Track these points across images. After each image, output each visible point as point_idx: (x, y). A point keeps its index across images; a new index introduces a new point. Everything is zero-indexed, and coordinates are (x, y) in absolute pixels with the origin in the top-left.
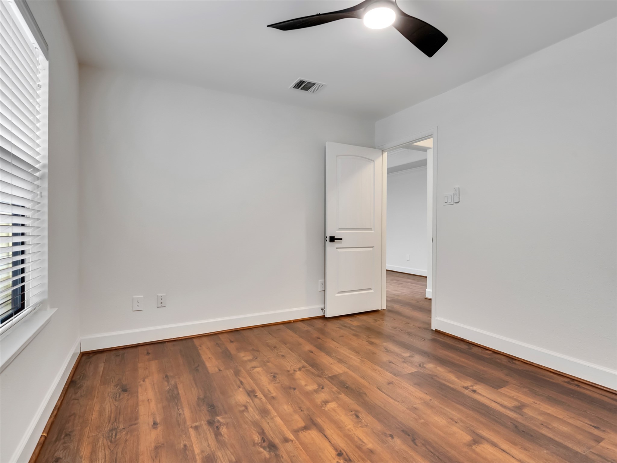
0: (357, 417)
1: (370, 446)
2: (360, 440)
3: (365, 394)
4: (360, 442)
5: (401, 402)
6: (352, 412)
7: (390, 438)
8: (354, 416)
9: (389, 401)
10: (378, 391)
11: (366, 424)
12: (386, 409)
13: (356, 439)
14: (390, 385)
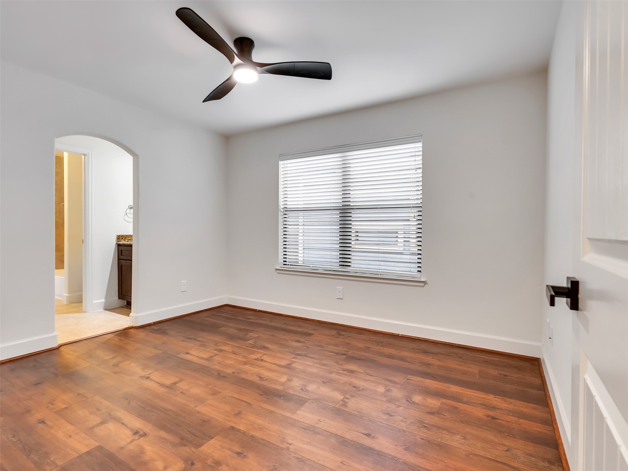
0: (260, 377)
1: (246, 366)
2: (253, 367)
3: (261, 395)
4: (253, 366)
5: (226, 396)
6: (266, 379)
7: (234, 372)
8: (262, 377)
9: (238, 394)
10: (249, 401)
11: (252, 375)
12: (239, 387)
13: (256, 367)
14: (238, 412)
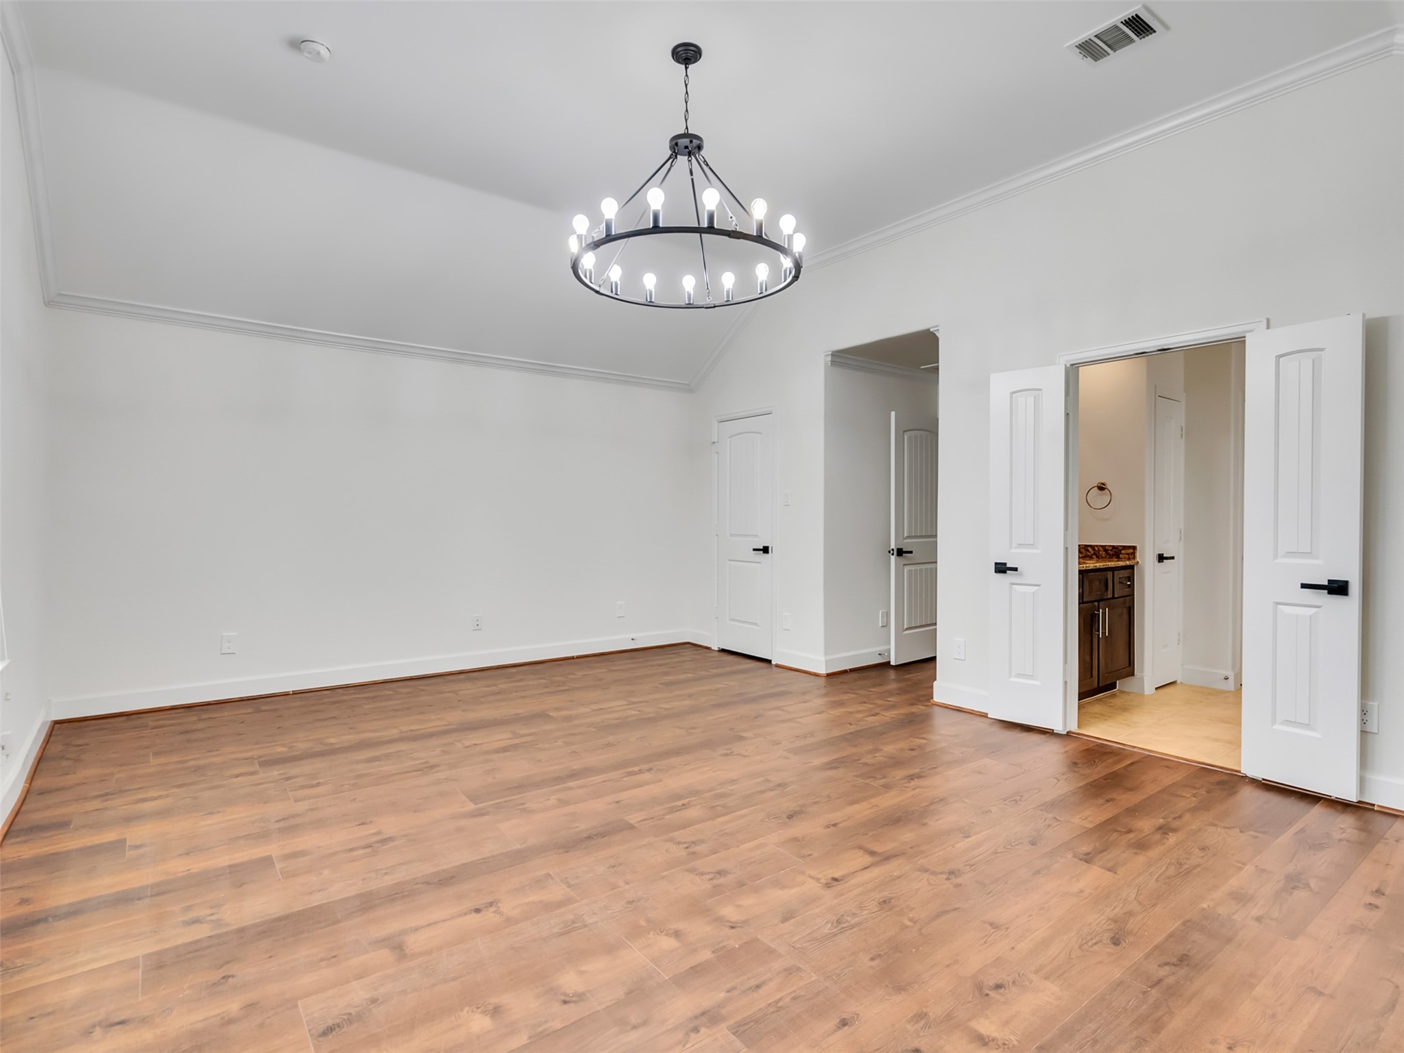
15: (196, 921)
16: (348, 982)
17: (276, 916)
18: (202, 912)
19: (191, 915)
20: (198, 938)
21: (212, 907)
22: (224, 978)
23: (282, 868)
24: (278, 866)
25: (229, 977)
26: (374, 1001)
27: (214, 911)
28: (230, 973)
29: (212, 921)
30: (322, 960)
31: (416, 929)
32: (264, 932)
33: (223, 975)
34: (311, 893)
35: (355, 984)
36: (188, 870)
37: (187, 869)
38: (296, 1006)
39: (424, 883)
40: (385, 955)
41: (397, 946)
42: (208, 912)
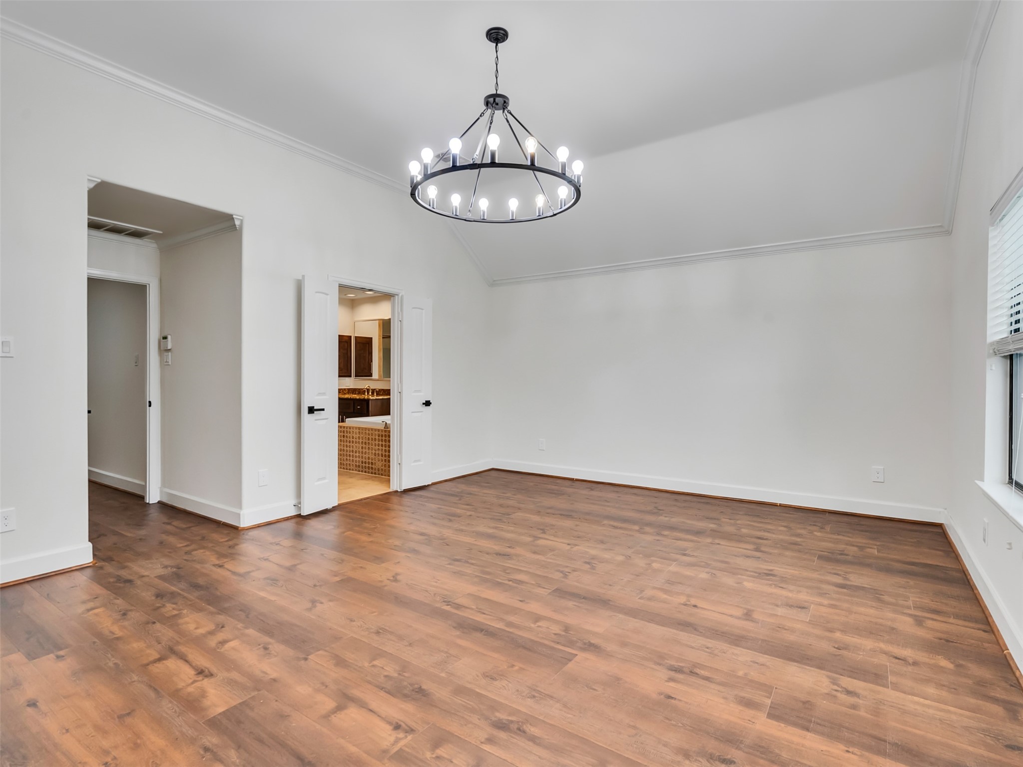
15: (849, 693)
16: (781, 616)
17: (796, 664)
18: (842, 697)
19: (852, 700)
20: (849, 679)
21: (835, 696)
22: (840, 649)
23: (768, 697)
24: (768, 702)
25: (837, 648)
26: (777, 606)
27: (835, 693)
28: (835, 649)
29: (838, 685)
30: (786, 629)
31: (731, 616)
32: (808, 659)
33: (839, 651)
34: (763, 665)
35: (779, 614)
36: (848, 751)
37: (848, 755)
38: (810, 620)
39: (698, 631)
40: (756, 616)
41: (748, 615)
42: (838, 694)
